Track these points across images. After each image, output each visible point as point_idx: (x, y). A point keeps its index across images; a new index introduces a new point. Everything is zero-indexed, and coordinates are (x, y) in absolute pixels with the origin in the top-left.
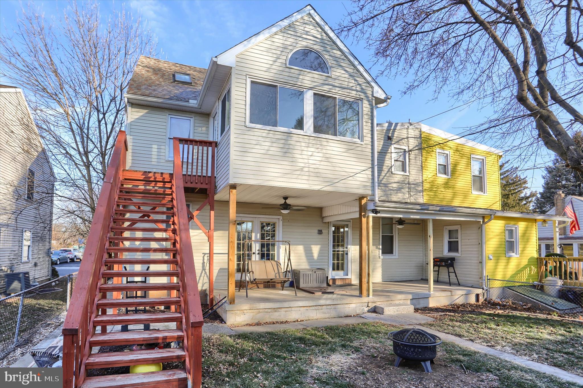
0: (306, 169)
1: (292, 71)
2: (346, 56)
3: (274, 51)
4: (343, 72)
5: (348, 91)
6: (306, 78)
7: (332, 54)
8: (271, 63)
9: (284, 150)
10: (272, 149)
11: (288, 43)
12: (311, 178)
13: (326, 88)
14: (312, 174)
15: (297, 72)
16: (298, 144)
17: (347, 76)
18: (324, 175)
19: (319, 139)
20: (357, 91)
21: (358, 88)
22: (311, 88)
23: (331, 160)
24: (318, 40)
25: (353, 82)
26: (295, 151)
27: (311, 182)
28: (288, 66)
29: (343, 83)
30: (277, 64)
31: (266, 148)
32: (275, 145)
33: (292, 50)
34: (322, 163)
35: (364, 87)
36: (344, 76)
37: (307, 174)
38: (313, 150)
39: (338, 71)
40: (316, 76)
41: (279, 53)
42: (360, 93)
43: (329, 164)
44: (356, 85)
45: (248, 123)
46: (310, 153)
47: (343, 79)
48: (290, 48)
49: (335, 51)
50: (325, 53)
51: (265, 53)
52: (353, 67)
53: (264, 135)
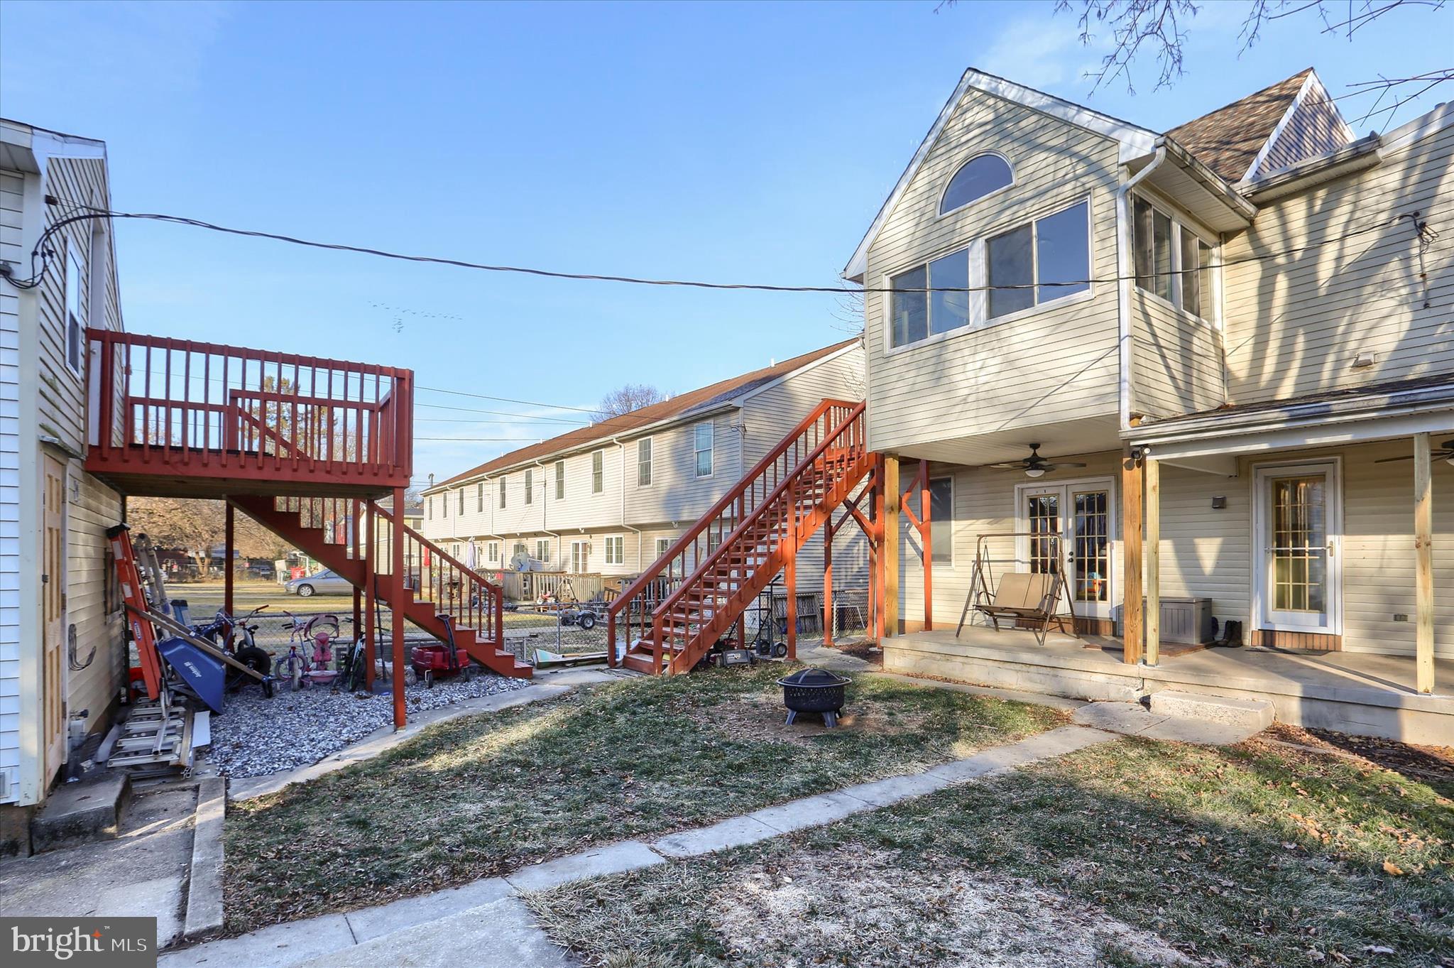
0: (971, 398)
1: (945, 223)
2: (1048, 116)
3: (916, 207)
4: (1043, 155)
5: (1055, 192)
6: (969, 220)
7: (1018, 134)
8: (912, 230)
9: (936, 375)
10: (919, 379)
11: (937, 175)
12: (981, 412)
13: (1005, 217)
14: (982, 404)
15: (951, 220)
16: (959, 354)
17: (1052, 159)
18: (1004, 400)
19: (994, 330)
20: (1076, 178)
21: (1080, 169)
22: (977, 236)
23: (1018, 364)
24: (988, 127)
25: (1068, 162)
26: (953, 371)
27: (981, 420)
28: (938, 217)
29: (1043, 181)
30: (922, 226)
31: (911, 381)
32: (923, 371)
33: (943, 184)
34: (1003, 375)
35: (1094, 158)
36: (1044, 163)
37: (974, 406)
38: (983, 355)
39: (1032, 161)
40: (984, 205)
41: (923, 204)
42: (1084, 180)
43: (1016, 373)
44: (1073, 167)
45: (888, 350)
46: (979, 365)
47: (1042, 173)
48: (940, 181)
49: (1023, 124)
50: (1002, 143)
51: (904, 220)
52: (1065, 129)
53: (908, 360)
